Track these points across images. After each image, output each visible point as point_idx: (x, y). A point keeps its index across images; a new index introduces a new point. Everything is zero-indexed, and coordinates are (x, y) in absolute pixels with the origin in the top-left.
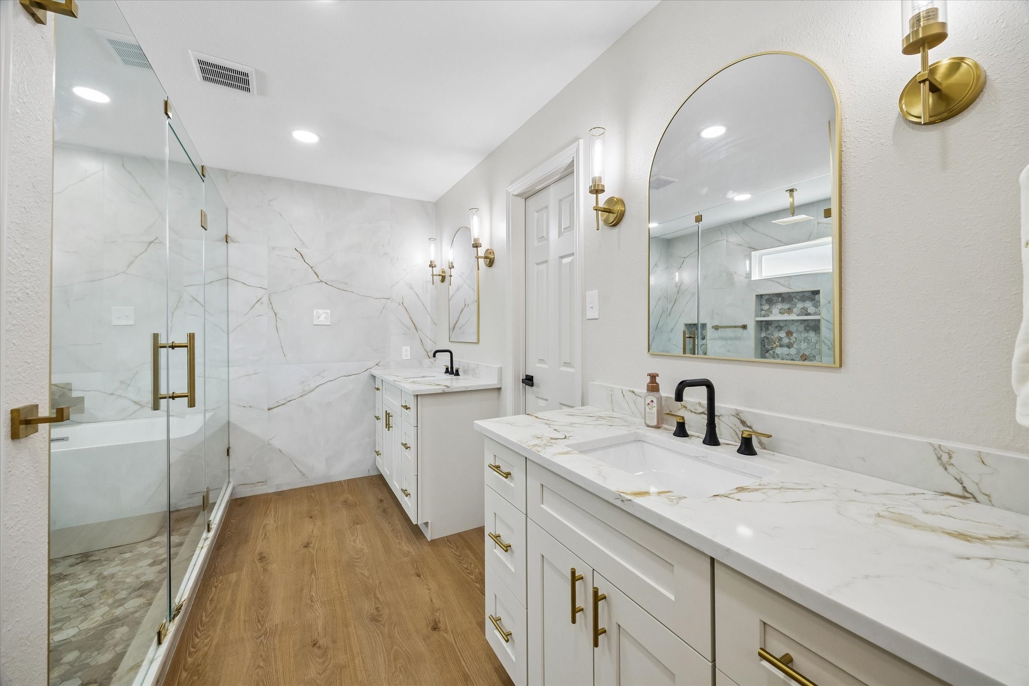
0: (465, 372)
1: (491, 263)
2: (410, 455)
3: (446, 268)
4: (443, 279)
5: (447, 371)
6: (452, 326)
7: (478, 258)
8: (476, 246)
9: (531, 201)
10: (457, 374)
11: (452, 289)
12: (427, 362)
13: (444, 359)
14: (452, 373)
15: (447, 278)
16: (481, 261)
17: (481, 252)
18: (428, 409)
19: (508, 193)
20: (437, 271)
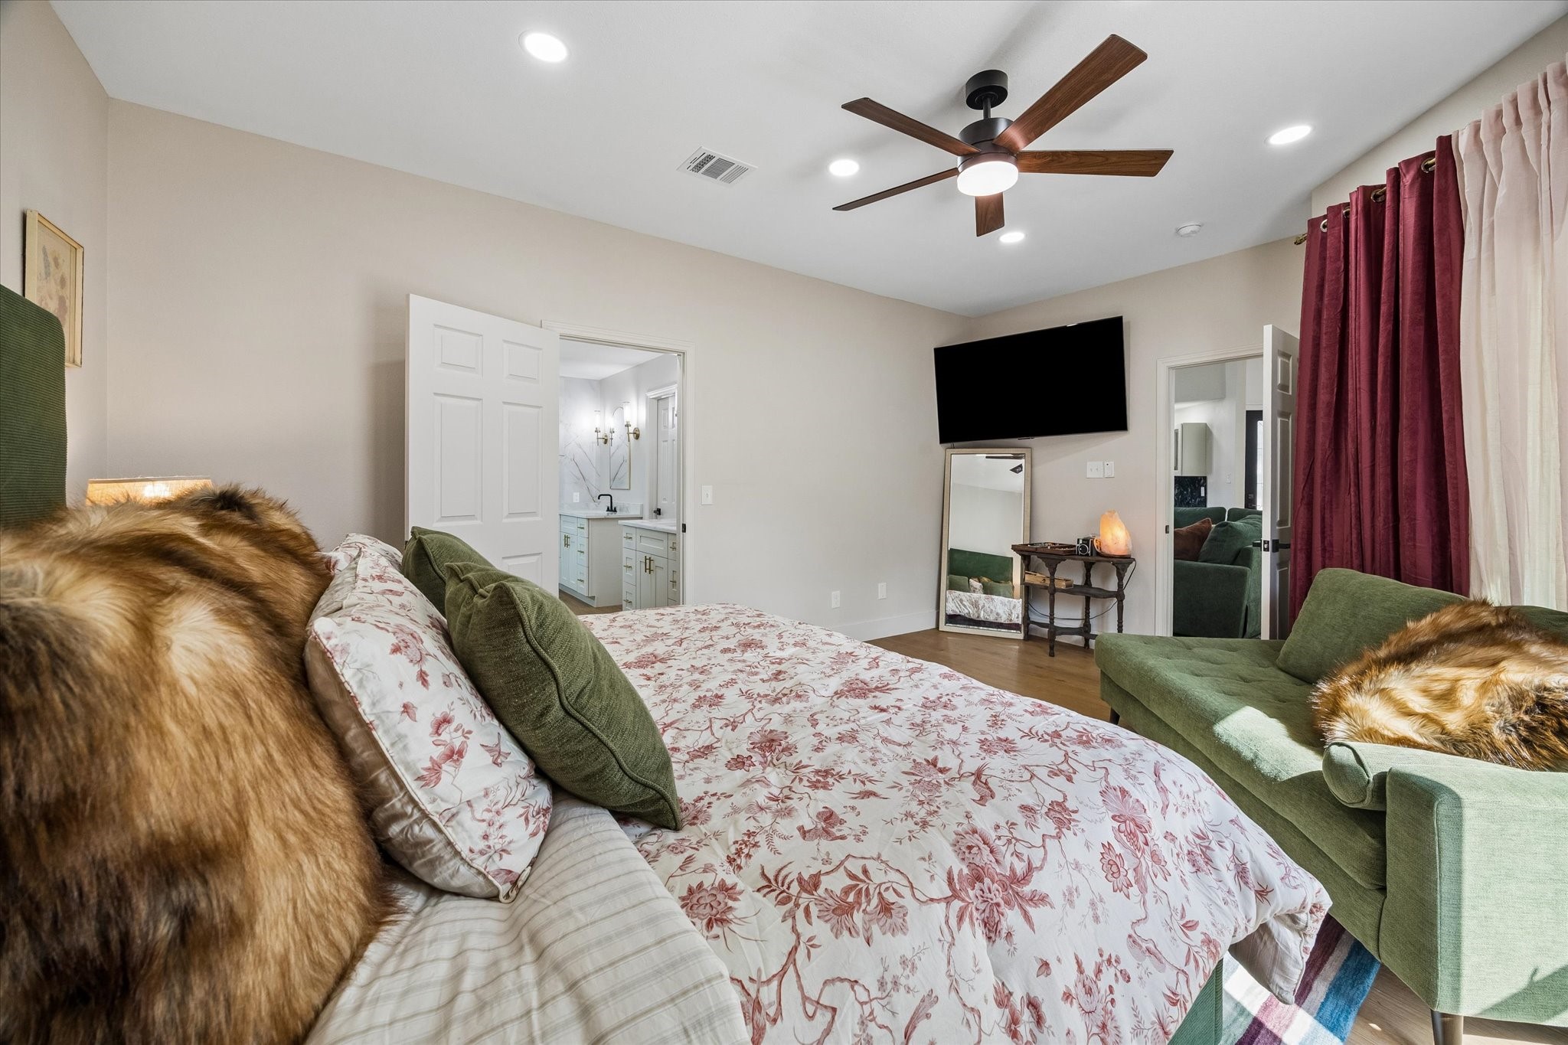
0: (620, 510)
1: (637, 437)
2: (584, 557)
3: (608, 433)
4: (606, 442)
5: (608, 510)
6: (612, 477)
7: (628, 434)
8: (627, 426)
9: (660, 402)
10: (615, 511)
11: (613, 449)
12: (592, 504)
13: (606, 501)
14: (612, 510)
15: (609, 441)
16: (631, 436)
17: (631, 430)
18: (595, 526)
19: (647, 397)
20: (601, 435)
